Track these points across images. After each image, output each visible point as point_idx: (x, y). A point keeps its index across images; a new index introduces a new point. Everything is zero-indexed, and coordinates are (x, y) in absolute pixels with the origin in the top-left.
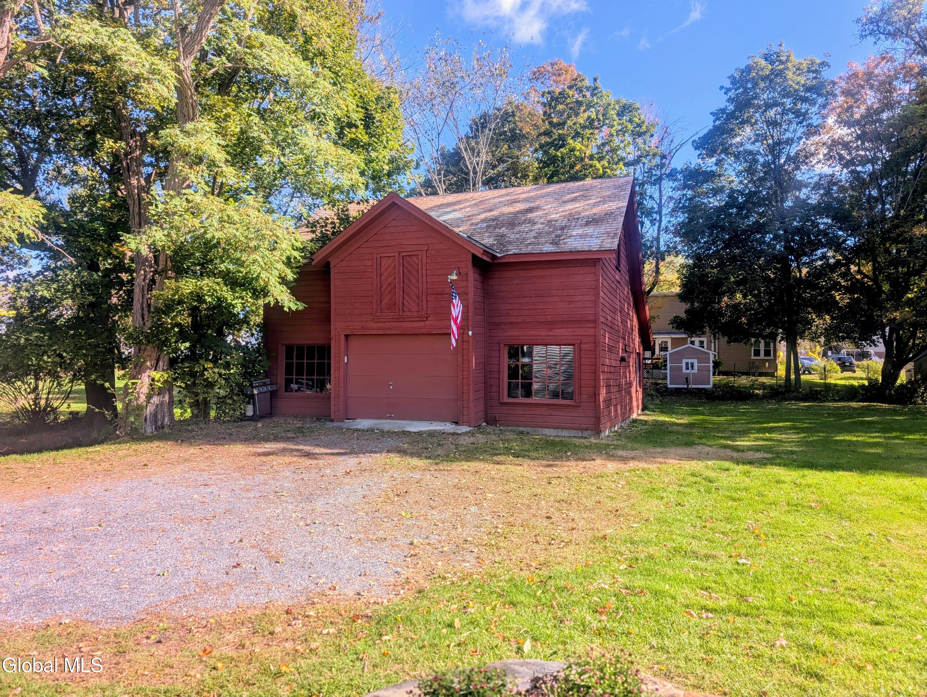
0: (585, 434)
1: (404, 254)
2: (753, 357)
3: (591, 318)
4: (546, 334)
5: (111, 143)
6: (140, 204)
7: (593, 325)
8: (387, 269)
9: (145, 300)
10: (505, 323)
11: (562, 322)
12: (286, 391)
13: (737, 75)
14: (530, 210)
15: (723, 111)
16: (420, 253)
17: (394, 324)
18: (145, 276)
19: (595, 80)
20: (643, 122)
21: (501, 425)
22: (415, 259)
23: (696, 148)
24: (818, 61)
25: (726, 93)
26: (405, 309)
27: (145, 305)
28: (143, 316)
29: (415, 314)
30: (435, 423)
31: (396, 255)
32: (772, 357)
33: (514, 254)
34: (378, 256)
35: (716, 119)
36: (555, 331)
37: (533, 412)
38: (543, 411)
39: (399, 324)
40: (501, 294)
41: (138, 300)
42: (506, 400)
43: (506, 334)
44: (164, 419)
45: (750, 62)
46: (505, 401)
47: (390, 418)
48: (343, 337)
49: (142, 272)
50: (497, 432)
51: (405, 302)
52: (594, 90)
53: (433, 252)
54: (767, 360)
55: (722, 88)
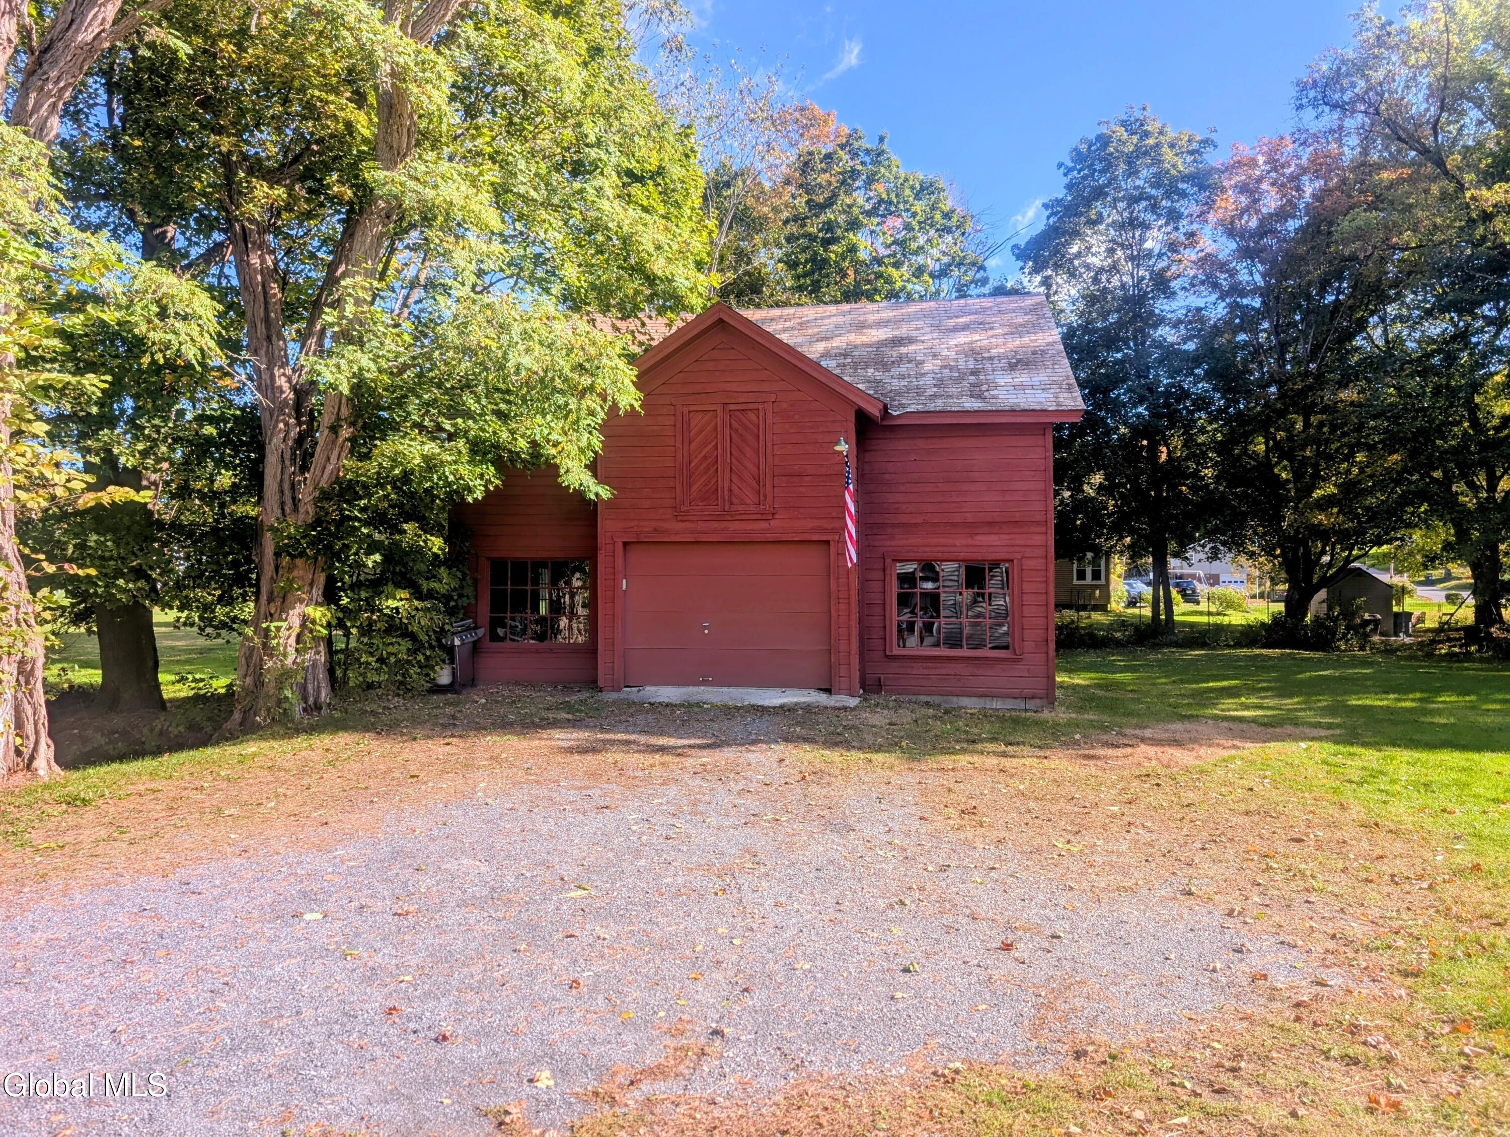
0: (1031, 705)
1: (732, 407)
2: (1075, 582)
3: (1039, 517)
4: (964, 542)
5: (266, 189)
6: (266, 303)
7: (1043, 529)
8: (701, 431)
9: (286, 476)
10: (894, 525)
11: (991, 524)
12: (492, 640)
13: (1083, 148)
14: (898, 342)
15: (1058, 202)
16: (761, 407)
17: (715, 525)
18: (287, 432)
19: (882, 139)
20: (953, 211)
21: (890, 693)
22: (752, 416)
23: (1018, 258)
24: (1198, 138)
25: (1065, 175)
26: (735, 500)
27: (286, 486)
28: (282, 505)
29: (752, 508)
30: (789, 692)
31: (719, 409)
32: (1103, 581)
33: (918, 412)
34: (686, 409)
35: (1052, 214)
36: (978, 538)
37: (943, 671)
38: (960, 668)
39: (723, 525)
40: (887, 476)
41: (275, 477)
42: (897, 651)
43: (893, 543)
44: (319, 693)
45: (1104, 130)
46: (895, 652)
47: (705, 683)
48: (619, 547)
49: (281, 425)
50: (891, 704)
51: (734, 488)
52: (878, 156)
53: (784, 405)
54: (1097, 587)
55: (1060, 165)
